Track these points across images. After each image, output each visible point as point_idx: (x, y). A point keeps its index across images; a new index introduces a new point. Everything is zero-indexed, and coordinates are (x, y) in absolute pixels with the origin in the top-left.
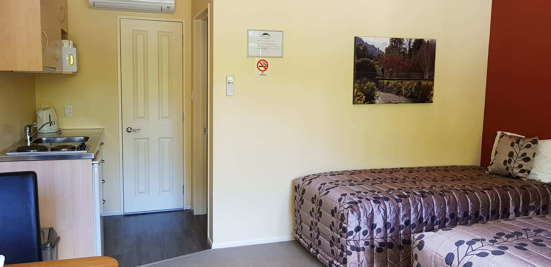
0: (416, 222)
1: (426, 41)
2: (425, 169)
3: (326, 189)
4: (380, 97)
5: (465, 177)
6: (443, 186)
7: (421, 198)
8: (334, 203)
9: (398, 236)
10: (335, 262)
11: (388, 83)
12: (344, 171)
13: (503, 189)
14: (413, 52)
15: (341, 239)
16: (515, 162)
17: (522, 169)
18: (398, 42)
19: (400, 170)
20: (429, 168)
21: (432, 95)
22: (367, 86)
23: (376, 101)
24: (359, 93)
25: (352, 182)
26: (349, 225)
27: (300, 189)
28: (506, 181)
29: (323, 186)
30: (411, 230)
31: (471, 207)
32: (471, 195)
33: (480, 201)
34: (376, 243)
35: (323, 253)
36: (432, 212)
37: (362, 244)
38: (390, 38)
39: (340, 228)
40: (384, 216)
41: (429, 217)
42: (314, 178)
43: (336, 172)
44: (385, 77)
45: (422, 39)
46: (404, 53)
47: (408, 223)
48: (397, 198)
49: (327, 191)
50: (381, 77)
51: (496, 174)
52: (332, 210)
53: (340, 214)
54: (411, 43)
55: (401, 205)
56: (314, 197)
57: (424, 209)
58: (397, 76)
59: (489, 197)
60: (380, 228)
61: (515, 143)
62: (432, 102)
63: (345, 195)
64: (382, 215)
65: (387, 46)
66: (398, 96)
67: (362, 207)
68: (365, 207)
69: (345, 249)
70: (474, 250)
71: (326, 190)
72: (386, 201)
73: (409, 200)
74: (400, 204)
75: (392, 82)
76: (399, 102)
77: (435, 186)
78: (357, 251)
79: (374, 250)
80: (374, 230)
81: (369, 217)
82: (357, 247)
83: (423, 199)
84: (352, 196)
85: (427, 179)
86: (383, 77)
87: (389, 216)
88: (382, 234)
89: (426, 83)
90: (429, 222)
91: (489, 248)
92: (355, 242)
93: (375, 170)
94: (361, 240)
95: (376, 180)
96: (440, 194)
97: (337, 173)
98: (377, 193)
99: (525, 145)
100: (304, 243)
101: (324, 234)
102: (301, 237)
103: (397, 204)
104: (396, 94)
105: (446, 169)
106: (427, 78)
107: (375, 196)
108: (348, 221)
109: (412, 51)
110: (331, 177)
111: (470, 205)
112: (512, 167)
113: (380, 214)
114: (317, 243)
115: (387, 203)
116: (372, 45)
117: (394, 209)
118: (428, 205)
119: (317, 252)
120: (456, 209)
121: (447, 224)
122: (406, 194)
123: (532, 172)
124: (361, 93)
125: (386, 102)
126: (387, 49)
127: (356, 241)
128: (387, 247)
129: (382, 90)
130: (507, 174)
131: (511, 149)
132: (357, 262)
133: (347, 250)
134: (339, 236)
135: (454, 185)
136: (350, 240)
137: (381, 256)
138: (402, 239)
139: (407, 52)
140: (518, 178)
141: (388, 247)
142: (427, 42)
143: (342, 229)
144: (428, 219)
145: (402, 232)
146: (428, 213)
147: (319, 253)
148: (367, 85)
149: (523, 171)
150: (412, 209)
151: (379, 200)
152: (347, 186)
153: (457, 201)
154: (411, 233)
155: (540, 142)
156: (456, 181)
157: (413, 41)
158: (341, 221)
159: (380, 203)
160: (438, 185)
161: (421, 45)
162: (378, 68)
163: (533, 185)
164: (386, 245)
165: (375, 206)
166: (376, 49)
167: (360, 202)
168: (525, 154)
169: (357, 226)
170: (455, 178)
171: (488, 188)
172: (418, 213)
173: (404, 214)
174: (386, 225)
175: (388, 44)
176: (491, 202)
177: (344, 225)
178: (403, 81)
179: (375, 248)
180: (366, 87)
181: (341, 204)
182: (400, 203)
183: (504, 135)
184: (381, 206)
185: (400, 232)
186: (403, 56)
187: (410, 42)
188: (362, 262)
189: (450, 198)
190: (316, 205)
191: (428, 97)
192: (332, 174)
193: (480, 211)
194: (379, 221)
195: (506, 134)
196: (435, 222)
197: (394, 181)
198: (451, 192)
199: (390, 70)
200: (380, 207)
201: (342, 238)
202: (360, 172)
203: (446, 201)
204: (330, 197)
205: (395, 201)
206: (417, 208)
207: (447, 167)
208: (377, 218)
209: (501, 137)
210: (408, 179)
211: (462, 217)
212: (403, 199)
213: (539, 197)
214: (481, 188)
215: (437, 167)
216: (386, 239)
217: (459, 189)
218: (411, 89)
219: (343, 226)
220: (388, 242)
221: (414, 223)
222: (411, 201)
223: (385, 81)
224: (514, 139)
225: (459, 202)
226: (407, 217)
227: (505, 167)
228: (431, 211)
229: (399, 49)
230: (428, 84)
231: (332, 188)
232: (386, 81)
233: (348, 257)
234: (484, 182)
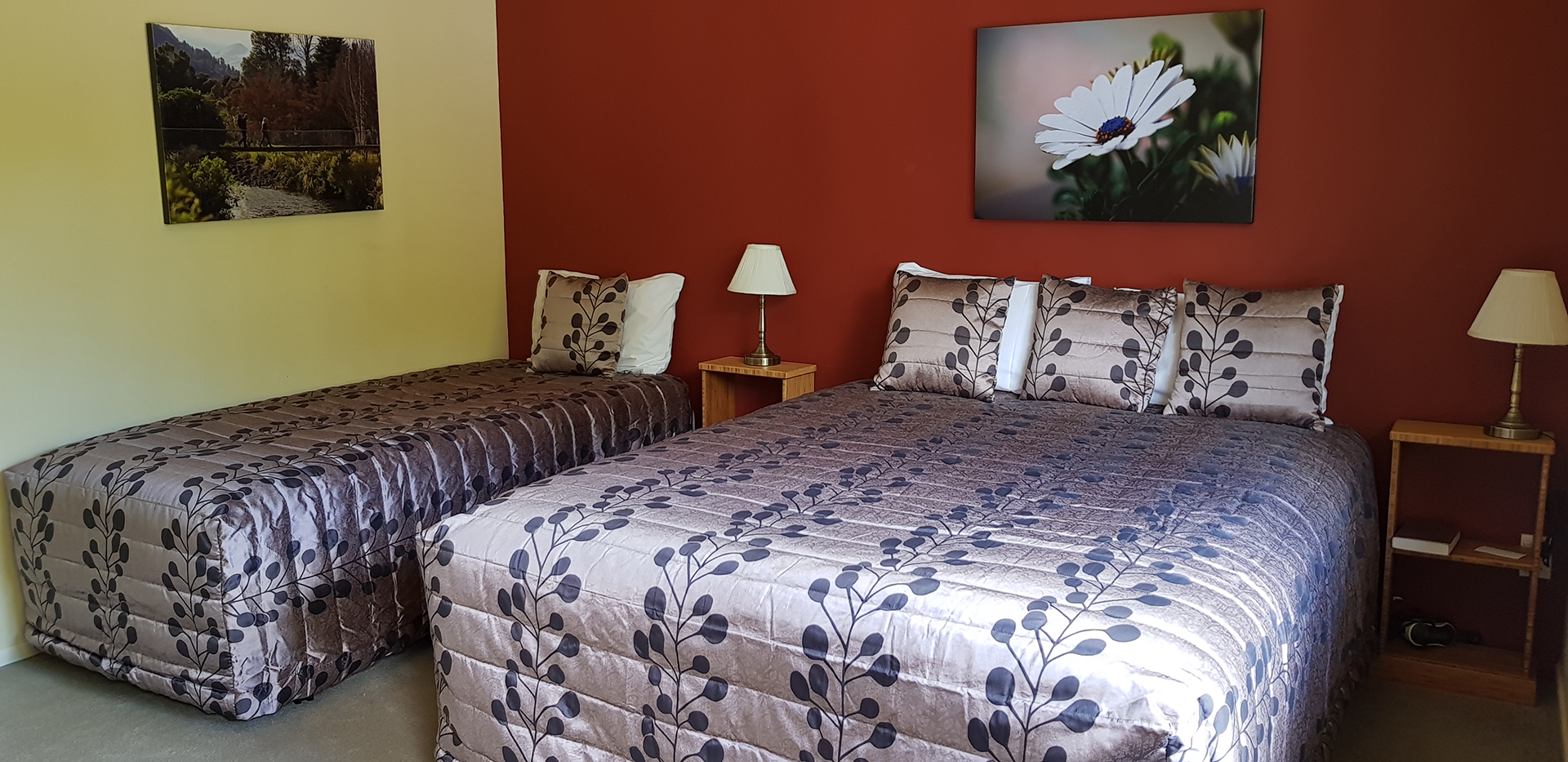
0: (397, 515)
1: (350, 43)
2: (387, 384)
3: (128, 477)
4: (242, 201)
5: (484, 388)
6: (446, 415)
7: (403, 453)
8: (167, 511)
9: (359, 561)
10: (193, 674)
11: (261, 160)
12: (166, 421)
13: (574, 401)
14: (319, 74)
15: (206, 605)
16: (587, 336)
17: (602, 350)
18: (274, 44)
19: (323, 394)
20: (393, 379)
21: (380, 189)
22: (202, 170)
23: (234, 211)
24: (181, 192)
25: (204, 445)
26: (227, 561)
27: (31, 494)
28: (575, 384)
29: (115, 472)
30: (386, 537)
31: (516, 454)
32: (512, 426)
33: (533, 437)
34: (305, 591)
35: (148, 661)
36: (431, 484)
37: (267, 603)
38: (251, 32)
39: (200, 573)
40: (317, 516)
41: (426, 497)
42: (78, 455)
43: (140, 427)
44: (252, 142)
45: (338, 38)
46: (294, 74)
47: (377, 521)
48: (343, 463)
49: (133, 483)
50: (240, 143)
51: (549, 371)
52: (165, 533)
53: (194, 537)
54: (311, 48)
55: (356, 479)
56: (91, 509)
57: (412, 477)
58: (284, 140)
59: (549, 424)
60: (310, 550)
61: (582, 294)
62: (381, 207)
63: (197, 481)
64: (312, 515)
65: (247, 55)
66: (292, 196)
67: (254, 504)
68: (262, 501)
69: (222, 628)
70: (568, 531)
71: (131, 480)
72: (315, 476)
73: (373, 464)
74: (354, 478)
75: (272, 155)
76: (296, 210)
77: (427, 419)
78: (257, 626)
79: (301, 610)
80: (296, 559)
81: (278, 527)
82: (255, 614)
83: (406, 454)
84: (220, 482)
85: (399, 405)
86: (245, 144)
87: (329, 514)
88: (317, 564)
89: (360, 157)
90: (427, 508)
91: (596, 521)
92: (249, 601)
93: (254, 404)
94: (265, 591)
95: (269, 429)
96: (444, 435)
97: (148, 430)
98: (286, 461)
99: (602, 297)
100: (75, 652)
101: (145, 607)
102: (58, 639)
103: (344, 479)
104: (285, 189)
105: (437, 376)
106: (363, 143)
107: (285, 469)
108: (221, 550)
109: (316, 70)
110: (134, 443)
111: (512, 450)
112: (583, 349)
113: (307, 513)
114: (123, 639)
115: (319, 482)
116: (202, 49)
117: (340, 492)
118: (420, 468)
119: (128, 664)
120: (484, 468)
121: (467, 504)
122: (362, 450)
123: (623, 355)
124: (186, 189)
125: (261, 213)
126: (247, 63)
127: (251, 598)
128: (335, 594)
129: (245, 179)
130: (575, 368)
131: (576, 309)
132: (261, 654)
133: (227, 631)
134: (199, 599)
135: (470, 410)
136: (233, 601)
137: (322, 623)
138: (368, 565)
139: (304, 73)
140: (597, 372)
141: (337, 593)
142: (351, 47)
143: (206, 575)
144: (425, 501)
145: (366, 547)
146: (423, 486)
147: (133, 666)
148: (201, 168)
149: (605, 356)
150: (384, 484)
151: (298, 477)
152: (192, 457)
153: (485, 446)
154: (388, 546)
155: (631, 285)
156: (469, 400)
157: (315, 42)
158: (199, 554)
159: (300, 484)
160: (433, 415)
161: (338, 55)
162: (230, 119)
163: (630, 384)
164: (332, 591)
165: (290, 495)
166: (215, 61)
167: (248, 491)
168: (604, 317)
169: (249, 557)
170: (465, 393)
171: (545, 403)
172: (399, 492)
173: (365, 500)
174: (325, 538)
175: (248, 48)
176: (556, 436)
177: (211, 563)
178: (302, 153)
179: (305, 606)
180: (199, 173)
181: (191, 509)
182: (353, 475)
183: (556, 278)
184: (305, 492)
185: (361, 550)
186: (294, 83)
187: (308, 46)
188: (275, 650)
189: (467, 441)
190: (104, 530)
191: (371, 195)
192: (133, 434)
193: (536, 459)
194: (305, 534)
195: (559, 275)
196: (441, 506)
197: (321, 423)
198: (468, 426)
199: (263, 122)
200: (303, 494)
201: (209, 601)
202: (216, 415)
203: (461, 451)
204: (149, 497)
205: (339, 473)
206: (395, 479)
207: (436, 371)
208: (300, 524)
209: (550, 283)
210: (352, 413)
211: (499, 483)
212: (357, 463)
213: (646, 407)
214: (528, 407)
215: (414, 375)
216: (329, 575)
217: (482, 416)
218: (325, 175)
219: (207, 568)
220: (335, 580)
221: (394, 519)
222: (378, 466)
223: (251, 153)
224: (580, 285)
225: (490, 446)
226: (375, 508)
227: (567, 352)
228: (429, 481)
229: (279, 64)
230: (366, 159)
231: (149, 470)
232: (253, 154)
233: (235, 649)
234: (531, 392)
